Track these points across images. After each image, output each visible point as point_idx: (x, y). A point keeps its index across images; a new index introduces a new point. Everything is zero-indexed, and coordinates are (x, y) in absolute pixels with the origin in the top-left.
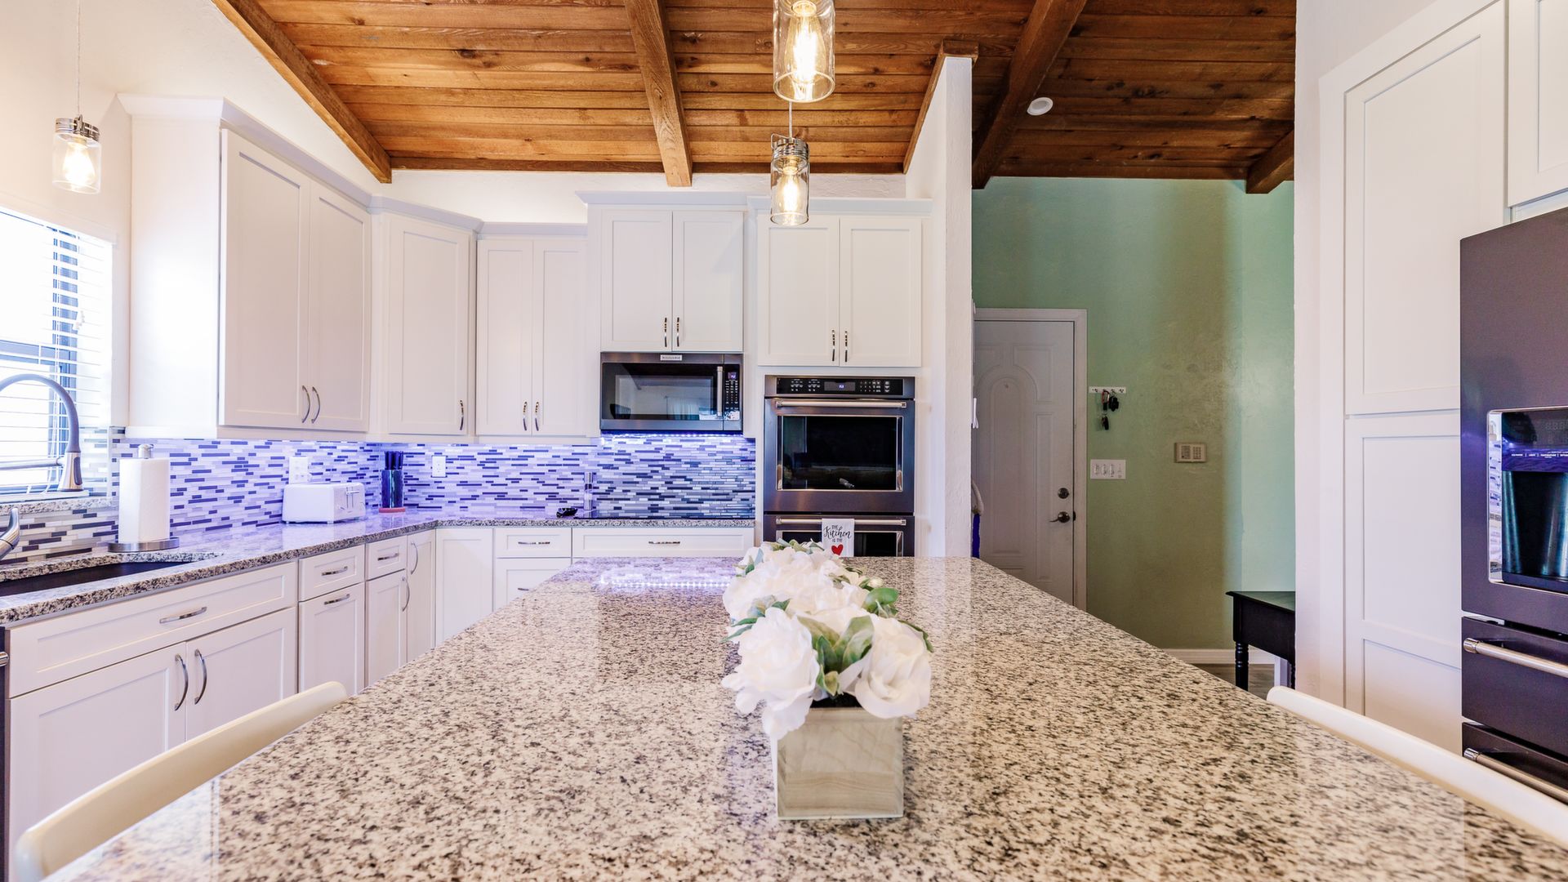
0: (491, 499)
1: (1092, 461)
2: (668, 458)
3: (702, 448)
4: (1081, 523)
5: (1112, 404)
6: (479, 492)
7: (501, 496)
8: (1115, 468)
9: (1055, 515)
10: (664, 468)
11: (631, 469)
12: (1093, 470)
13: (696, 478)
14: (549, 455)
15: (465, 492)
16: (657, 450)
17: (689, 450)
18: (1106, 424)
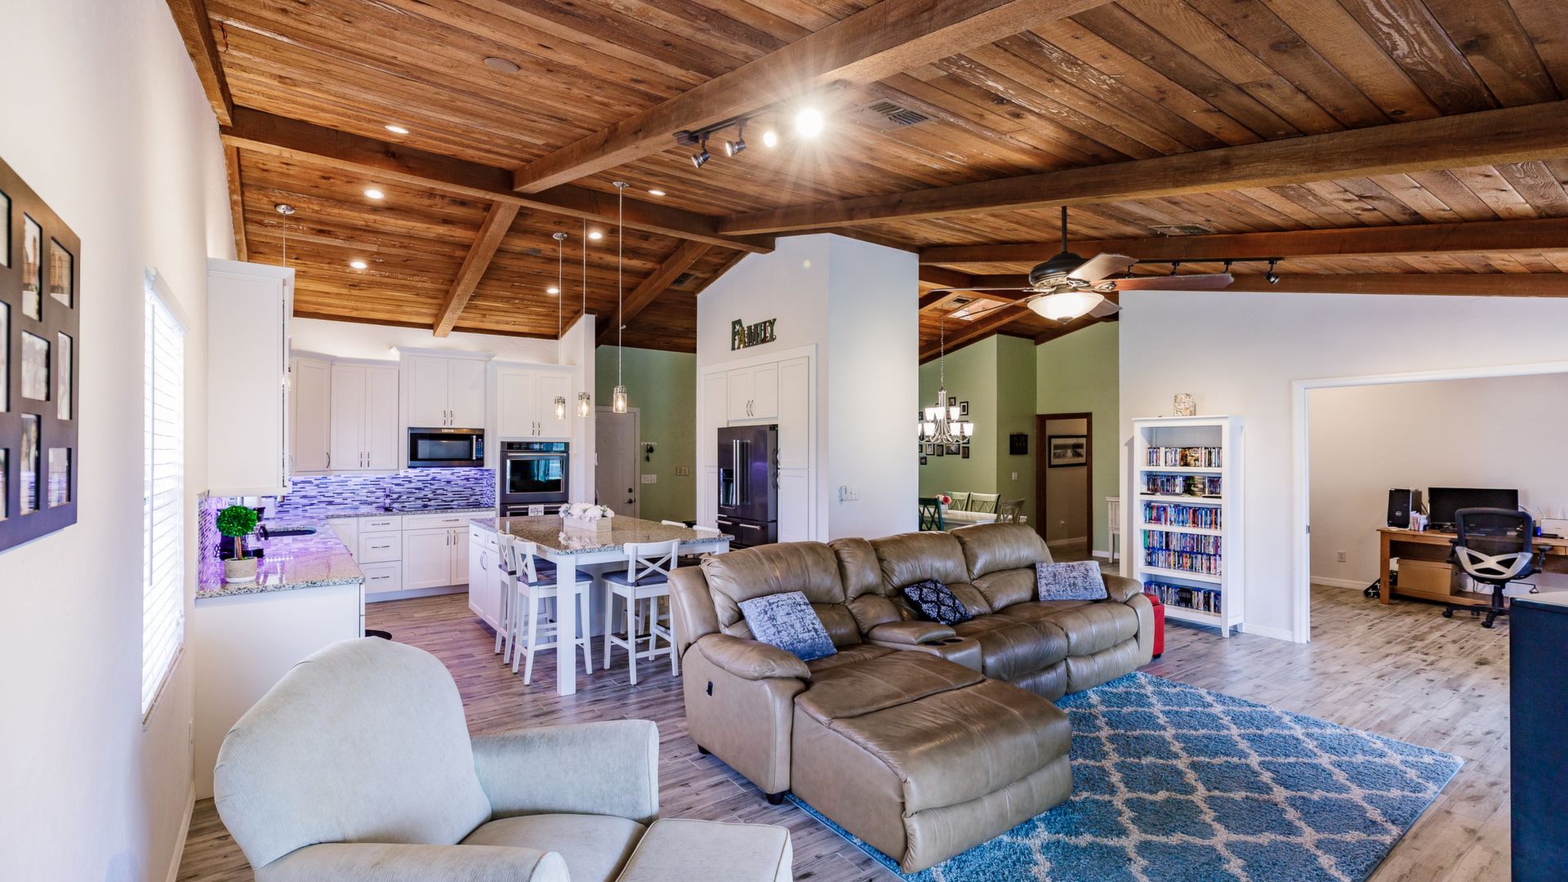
0: (323, 505)
1: (643, 476)
2: (433, 479)
3: (453, 474)
4: (638, 503)
5: (650, 450)
6: (315, 501)
7: (330, 503)
8: (651, 479)
9: (627, 500)
10: (431, 484)
11: (412, 485)
12: (643, 480)
13: (449, 489)
14: (361, 479)
15: (306, 501)
16: (427, 475)
17: (445, 475)
18: (648, 459)
